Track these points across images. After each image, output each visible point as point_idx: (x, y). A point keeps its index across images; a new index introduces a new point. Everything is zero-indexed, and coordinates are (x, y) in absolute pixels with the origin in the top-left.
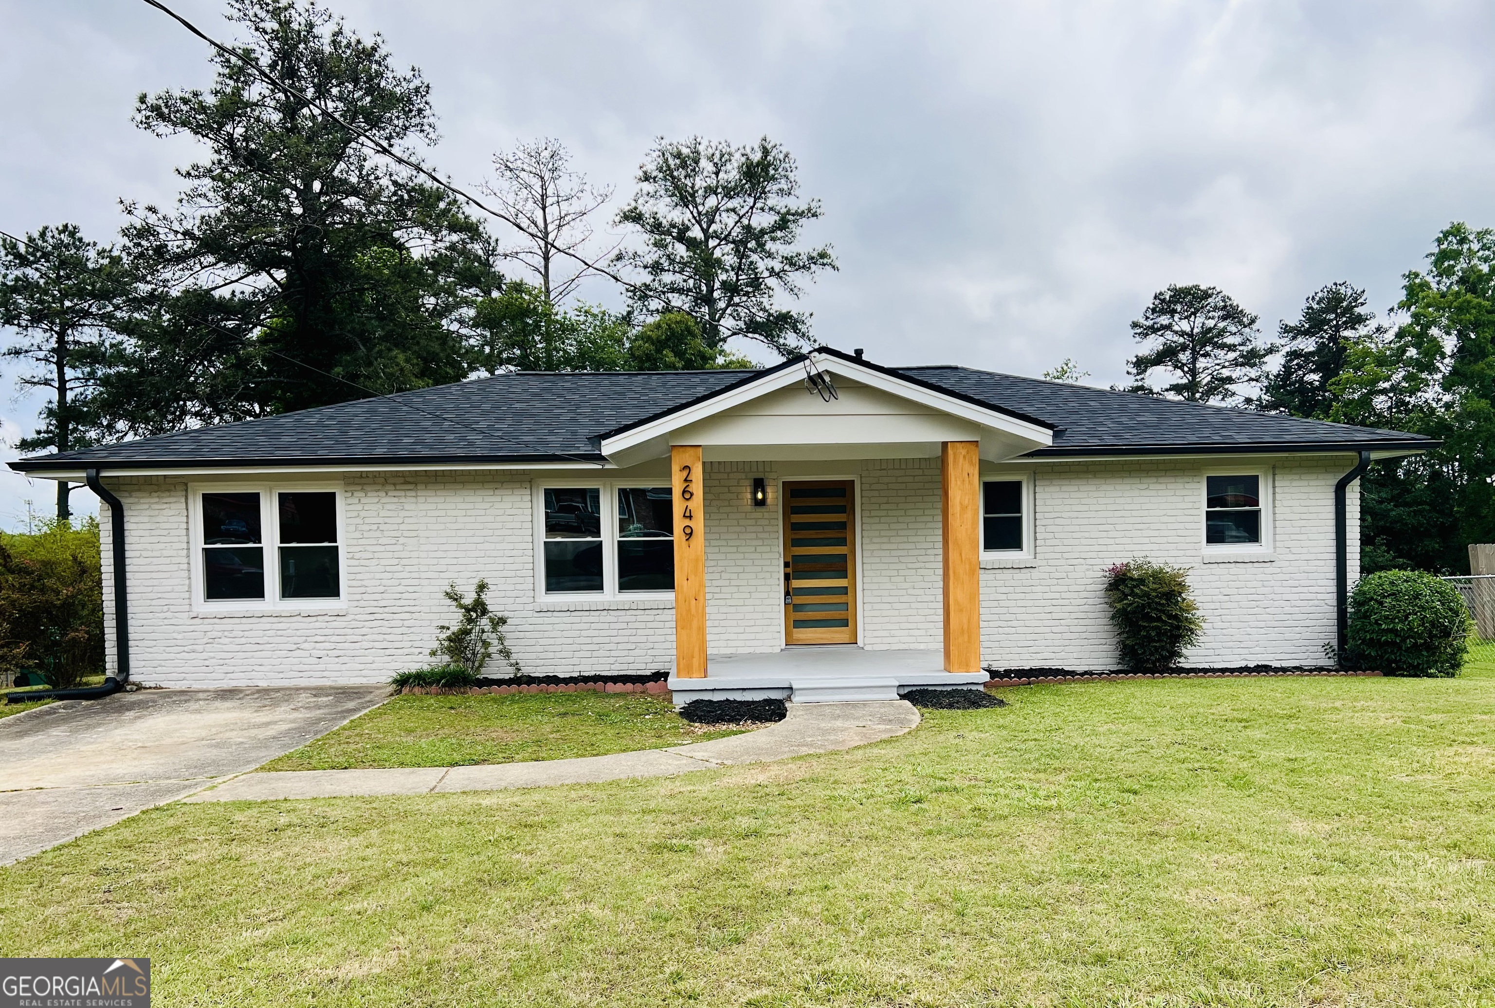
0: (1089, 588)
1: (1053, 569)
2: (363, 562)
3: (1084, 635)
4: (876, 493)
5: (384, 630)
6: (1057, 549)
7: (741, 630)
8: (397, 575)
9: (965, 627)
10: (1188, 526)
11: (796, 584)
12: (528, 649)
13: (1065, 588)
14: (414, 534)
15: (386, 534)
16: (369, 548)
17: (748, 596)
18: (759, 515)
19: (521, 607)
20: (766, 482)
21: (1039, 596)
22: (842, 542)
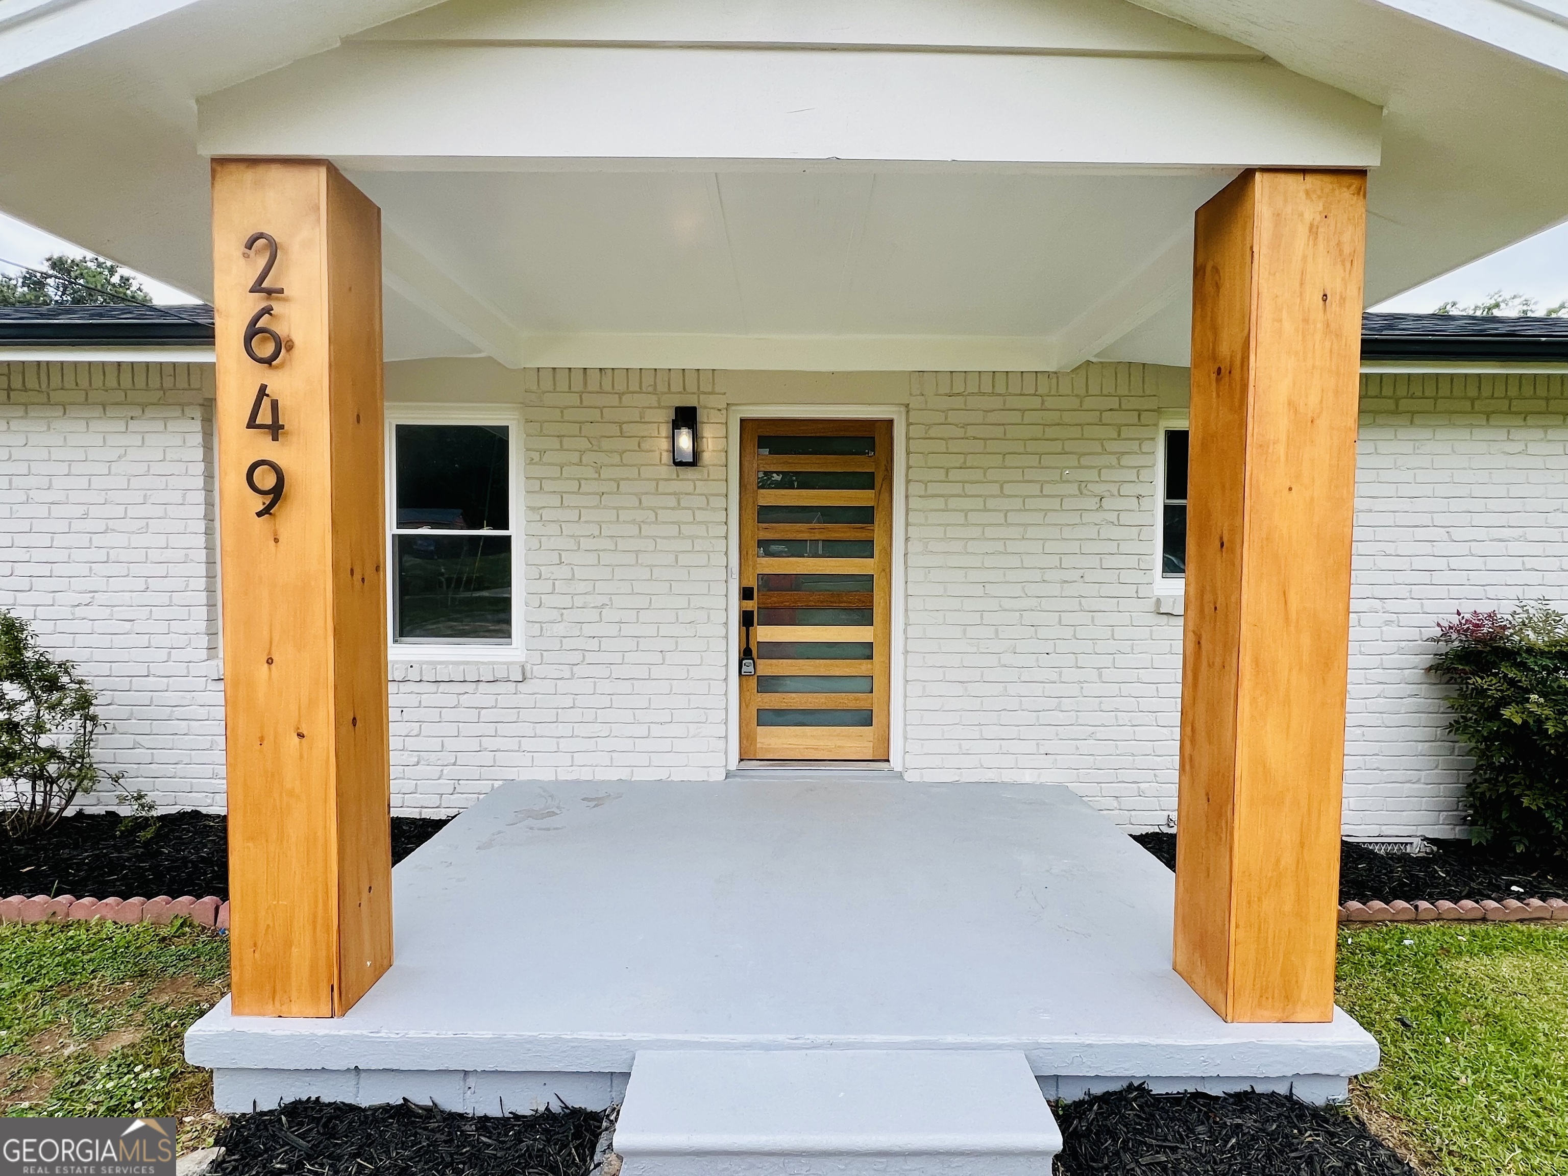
0: (1389, 661)
3: (1375, 762)
4: (941, 446)
7: (642, 730)
11: (765, 633)
12: (197, 756)
17: (658, 658)
18: (688, 486)
19: (181, 669)
20: (701, 415)
22: (865, 548)
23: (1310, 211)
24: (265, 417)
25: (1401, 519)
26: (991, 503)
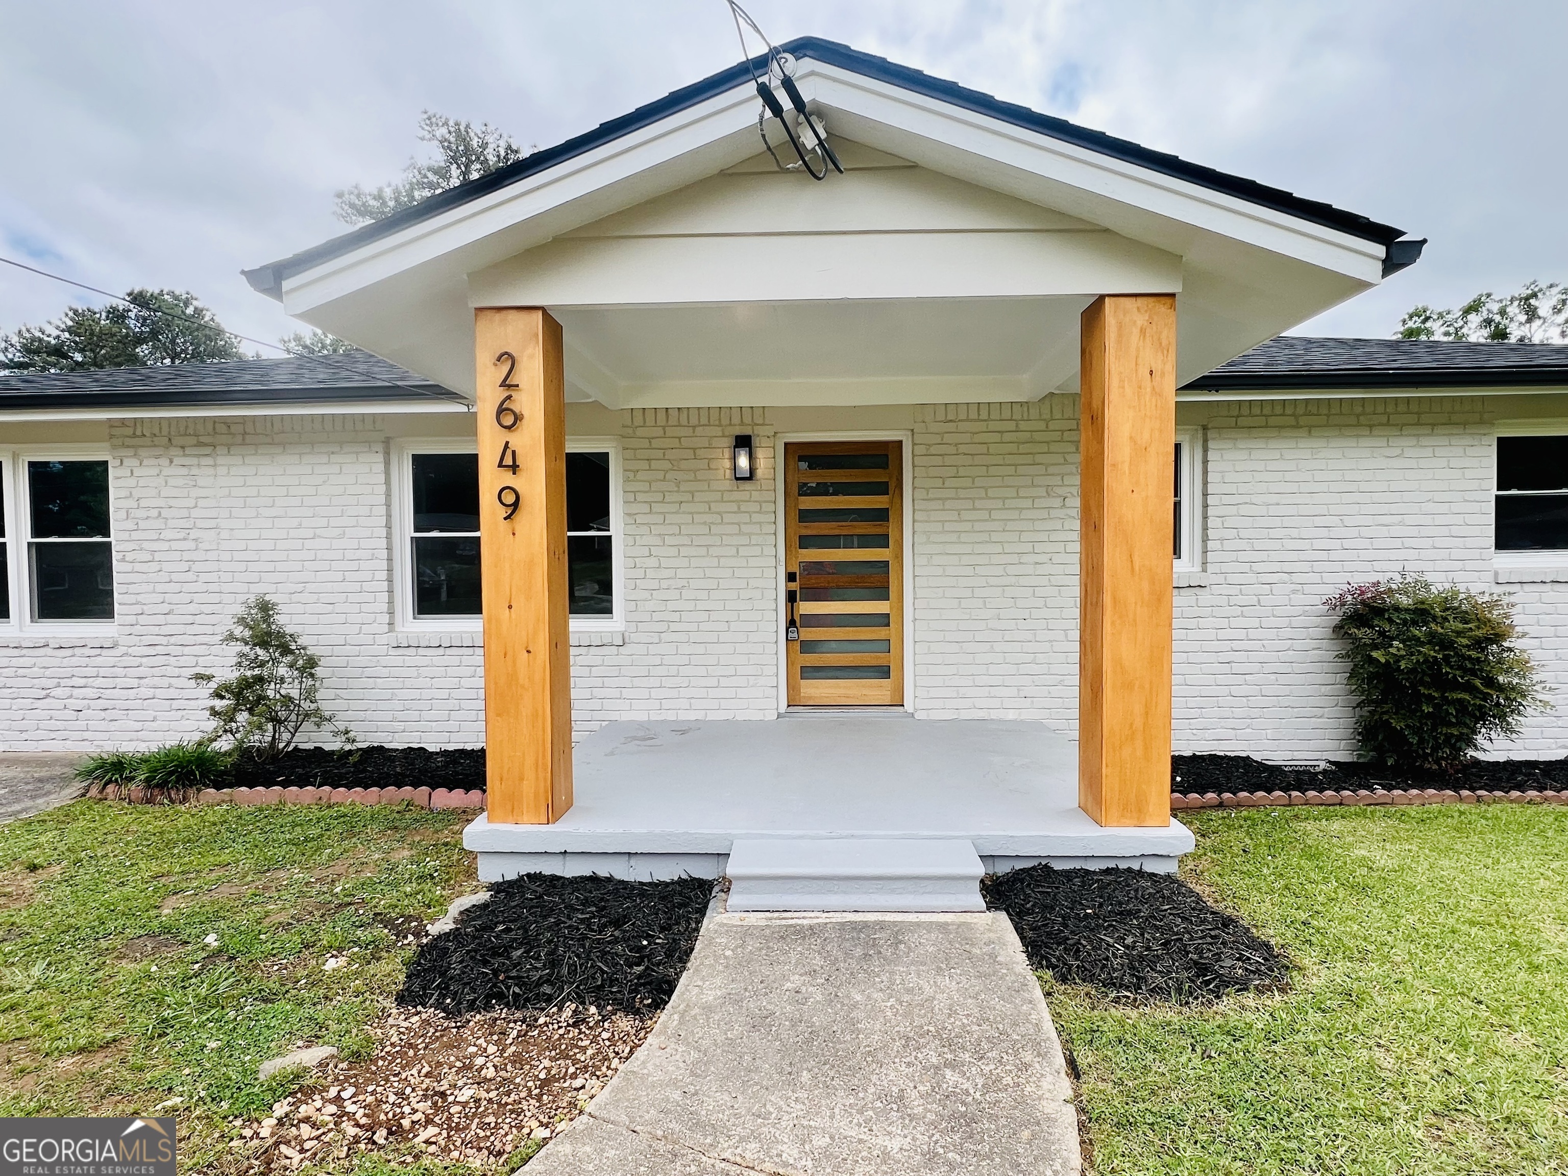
0: (1296, 622)
1: (1234, 590)
2: (138, 567)
3: (1285, 701)
4: (938, 460)
5: (170, 671)
6: (1242, 556)
7: (713, 682)
8: (186, 587)
9: (1138, 723)
10: (1470, 519)
11: (806, 608)
12: (382, 705)
13: (1255, 622)
14: (212, 524)
15: (171, 523)
16: (146, 545)
17: (724, 626)
18: (744, 496)
19: (369, 639)
20: (755, 442)
21: (1211, 634)
22: (882, 541)
23: (1141, 320)
24: (508, 461)
25: (1303, 510)
26: (978, 504)
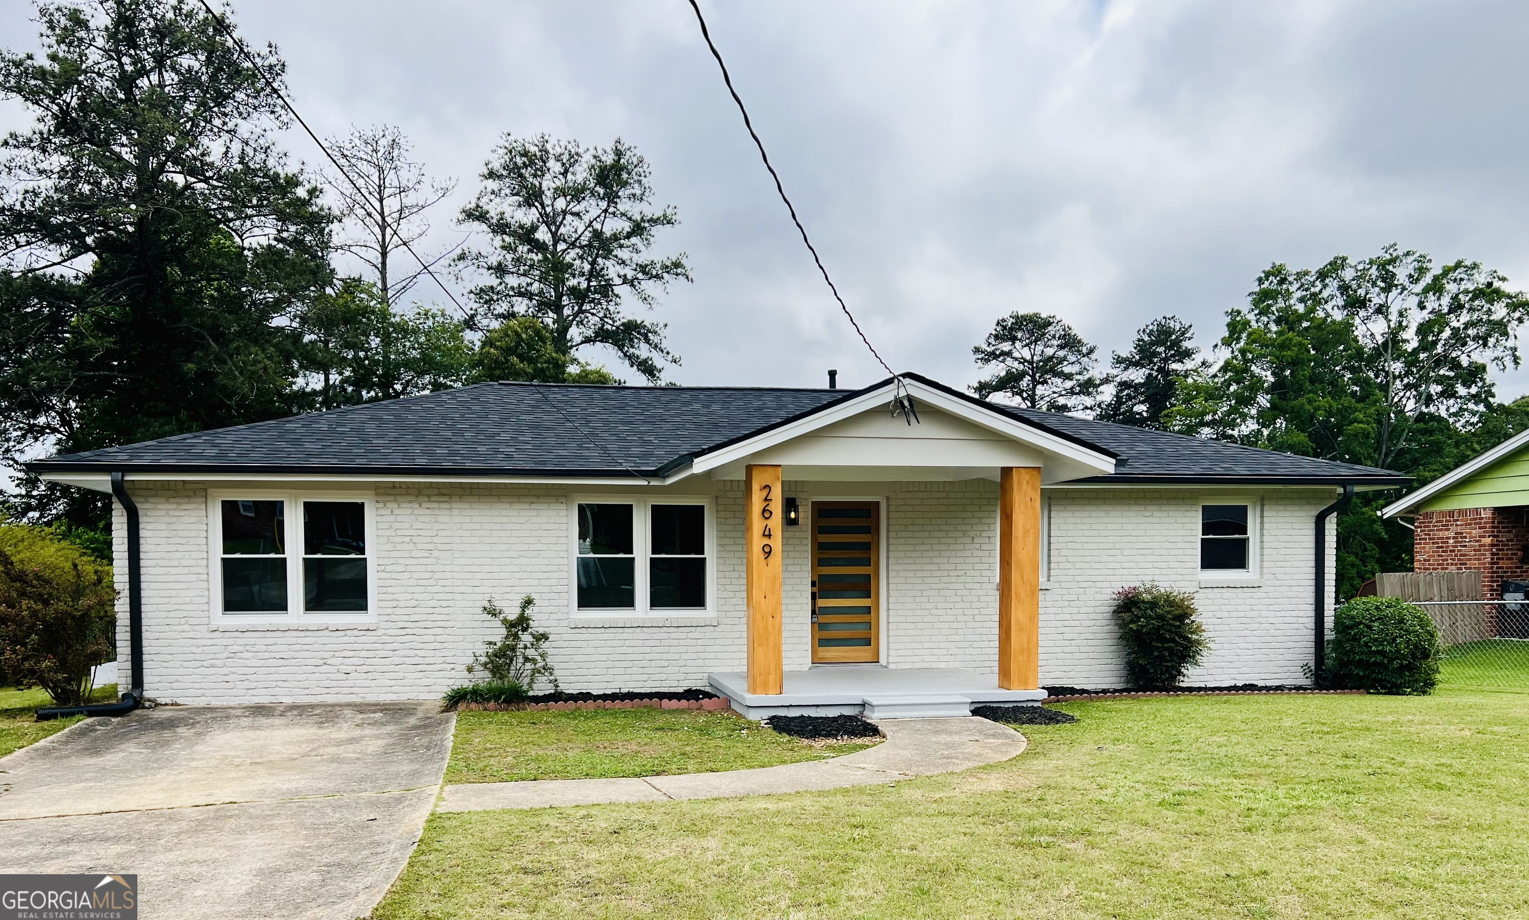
0: (1098, 610)
1: (1064, 592)
2: (395, 576)
4: (901, 515)
5: (415, 645)
6: (1069, 572)
8: (430, 589)
9: (1025, 646)
10: (1186, 552)
11: (821, 603)
12: (568, 666)
13: (1076, 610)
14: (448, 547)
15: (419, 546)
16: (401, 561)
18: (791, 534)
19: (555, 623)
20: (799, 502)
21: (1052, 617)
22: (867, 562)
23: (1026, 478)
24: (767, 533)
25: (1101, 546)
26: (925, 541)
